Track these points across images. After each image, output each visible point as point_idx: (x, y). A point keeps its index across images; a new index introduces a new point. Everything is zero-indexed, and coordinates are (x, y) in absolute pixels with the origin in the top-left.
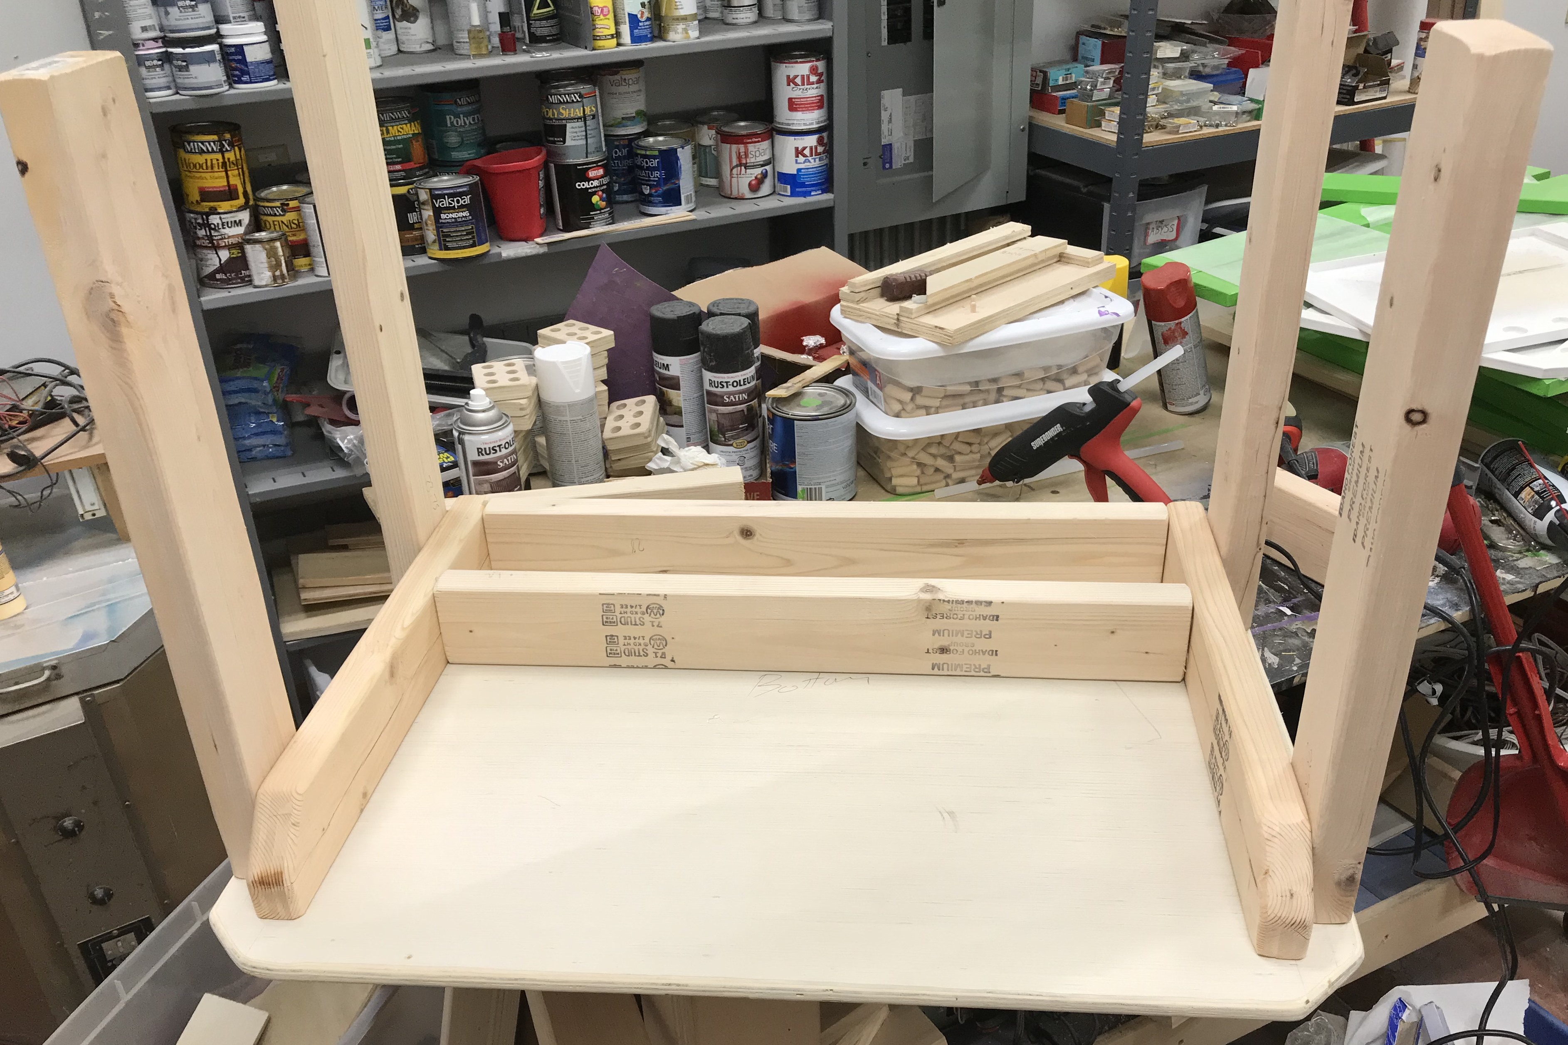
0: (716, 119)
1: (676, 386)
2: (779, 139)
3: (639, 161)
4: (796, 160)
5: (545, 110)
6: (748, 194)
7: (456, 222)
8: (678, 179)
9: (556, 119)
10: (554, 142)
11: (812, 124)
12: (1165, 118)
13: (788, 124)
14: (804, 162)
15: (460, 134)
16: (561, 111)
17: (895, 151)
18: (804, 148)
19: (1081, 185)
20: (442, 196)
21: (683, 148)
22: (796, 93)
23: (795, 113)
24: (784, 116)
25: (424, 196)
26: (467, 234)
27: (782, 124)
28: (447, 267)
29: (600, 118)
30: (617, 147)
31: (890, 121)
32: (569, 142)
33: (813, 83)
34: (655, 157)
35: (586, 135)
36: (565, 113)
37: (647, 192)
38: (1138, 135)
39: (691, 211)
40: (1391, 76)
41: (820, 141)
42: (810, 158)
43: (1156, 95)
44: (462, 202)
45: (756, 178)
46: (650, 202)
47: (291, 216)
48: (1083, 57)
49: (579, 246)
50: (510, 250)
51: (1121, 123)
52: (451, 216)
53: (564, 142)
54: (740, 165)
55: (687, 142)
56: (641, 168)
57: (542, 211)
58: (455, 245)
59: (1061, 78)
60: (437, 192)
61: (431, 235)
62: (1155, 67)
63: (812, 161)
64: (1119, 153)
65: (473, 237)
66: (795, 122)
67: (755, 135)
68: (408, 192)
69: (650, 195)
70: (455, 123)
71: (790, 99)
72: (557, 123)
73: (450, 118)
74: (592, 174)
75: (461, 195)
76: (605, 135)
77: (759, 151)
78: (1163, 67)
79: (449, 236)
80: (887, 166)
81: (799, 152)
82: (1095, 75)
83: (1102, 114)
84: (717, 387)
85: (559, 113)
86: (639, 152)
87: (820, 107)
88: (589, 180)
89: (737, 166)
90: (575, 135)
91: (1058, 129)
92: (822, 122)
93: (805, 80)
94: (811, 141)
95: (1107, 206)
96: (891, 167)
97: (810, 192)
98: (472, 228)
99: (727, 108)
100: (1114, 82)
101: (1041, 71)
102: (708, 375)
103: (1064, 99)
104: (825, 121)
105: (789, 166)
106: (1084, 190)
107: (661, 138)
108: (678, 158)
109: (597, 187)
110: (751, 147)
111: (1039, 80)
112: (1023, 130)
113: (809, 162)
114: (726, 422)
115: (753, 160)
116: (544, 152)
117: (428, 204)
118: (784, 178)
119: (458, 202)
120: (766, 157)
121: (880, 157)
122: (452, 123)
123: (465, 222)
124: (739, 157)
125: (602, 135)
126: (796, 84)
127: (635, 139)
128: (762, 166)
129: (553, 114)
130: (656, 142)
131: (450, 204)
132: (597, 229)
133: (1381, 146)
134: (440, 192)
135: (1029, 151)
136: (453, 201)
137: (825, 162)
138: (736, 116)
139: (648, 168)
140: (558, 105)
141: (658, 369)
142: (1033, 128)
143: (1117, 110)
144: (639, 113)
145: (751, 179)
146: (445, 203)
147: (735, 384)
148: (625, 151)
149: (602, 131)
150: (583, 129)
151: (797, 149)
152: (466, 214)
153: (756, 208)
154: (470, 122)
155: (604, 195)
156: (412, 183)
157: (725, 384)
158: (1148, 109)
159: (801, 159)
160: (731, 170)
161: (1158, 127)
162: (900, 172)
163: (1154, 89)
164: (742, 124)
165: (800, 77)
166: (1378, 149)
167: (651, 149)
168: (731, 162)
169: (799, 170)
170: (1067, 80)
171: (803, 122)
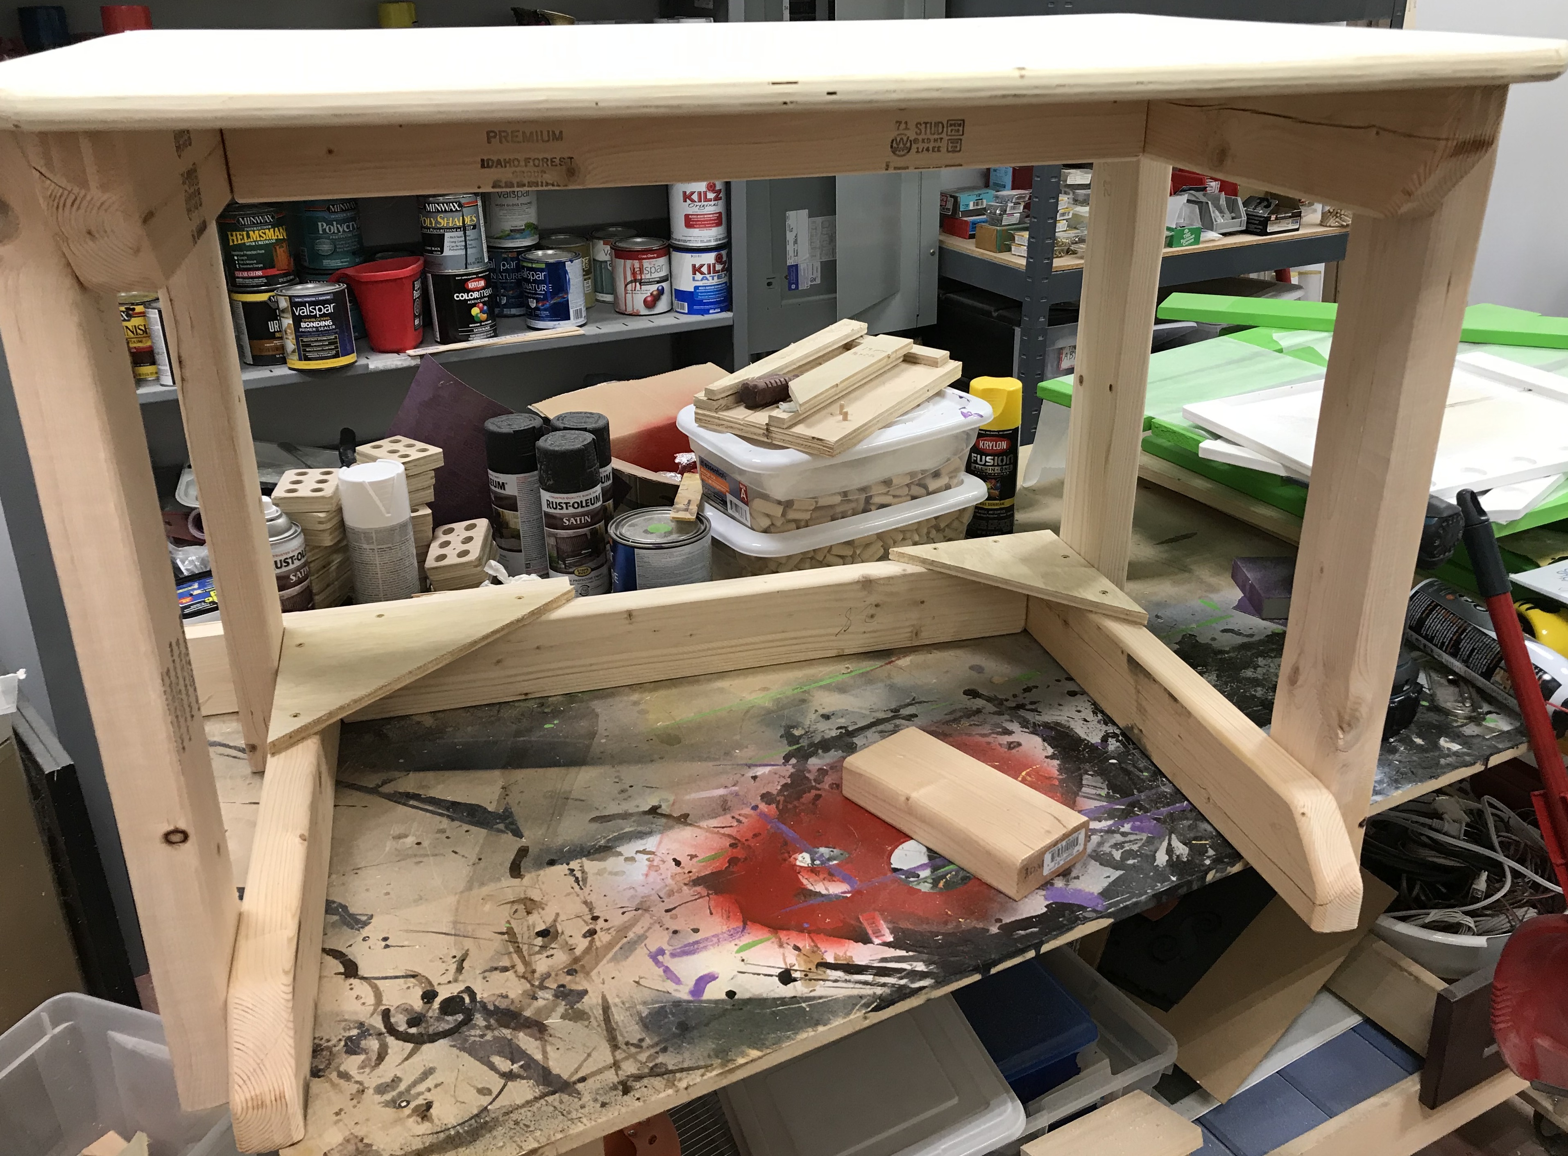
0: (613, 235)
1: (514, 508)
2: (676, 255)
3: (525, 274)
4: (694, 278)
5: (422, 219)
6: (643, 311)
7: (318, 331)
8: (567, 293)
9: (434, 229)
10: (432, 252)
11: (710, 241)
12: (1076, 243)
13: (685, 241)
14: (702, 280)
15: (333, 242)
16: (439, 219)
17: (801, 273)
18: (702, 266)
19: (992, 309)
20: (303, 304)
21: (572, 261)
22: (692, 209)
23: (692, 230)
24: (681, 233)
25: (283, 303)
26: (330, 344)
27: (679, 241)
28: (308, 379)
29: (483, 229)
30: (505, 259)
31: (796, 242)
32: (447, 252)
33: (710, 200)
34: (542, 270)
35: (466, 246)
36: (443, 223)
37: (533, 305)
38: (1048, 259)
39: (581, 326)
40: (1303, 209)
41: (719, 259)
42: (708, 276)
43: (1067, 221)
44: (324, 311)
45: (652, 294)
46: (537, 316)
47: (136, 322)
48: (996, 184)
49: (456, 359)
50: (379, 362)
51: (1030, 246)
52: (311, 324)
53: (442, 252)
54: (635, 281)
55: (577, 256)
56: (528, 281)
57: (417, 322)
58: (315, 355)
59: (971, 204)
60: (297, 300)
61: (290, 345)
62: (1066, 193)
63: (710, 279)
64: (1029, 277)
65: (336, 347)
66: (692, 239)
67: (650, 251)
68: (270, 299)
69: (537, 308)
70: (327, 230)
71: (687, 216)
72: (435, 232)
73: (322, 226)
74: (471, 285)
75: (324, 303)
76: (488, 247)
77: (655, 267)
78: (1074, 193)
79: (309, 346)
80: (793, 287)
81: (696, 270)
82: (1004, 201)
83: (1012, 239)
84: (556, 508)
85: (437, 222)
86: (525, 264)
87: (719, 224)
88: (468, 291)
89: (631, 282)
90: (453, 244)
91: (969, 253)
92: (720, 239)
93: (702, 197)
94: (709, 258)
95: (1018, 331)
96: (797, 287)
97: (709, 310)
98: (336, 338)
99: (626, 225)
100: (1025, 208)
101: (951, 196)
102: (546, 496)
103: (974, 223)
104: (723, 239)
105: (686, 283)
106: (995, 314)
107: (550, 252)
108: (566, 272)
109: (477, 299)
110: (646, 263)
111: (950, 205)
112: (933, 254)
113: (707, 279)
114: (566, 548)
115: (648, 276)
116: (421, 262)
117: (288, 312)
118: (681, 295)
119: (320, 310)
120: (663, 274)
121: (786, 277)
122: (324, 230)
123: (327, 332)
124: (634, 273)
125: (485, 246)
126: (693, 201)
127: (523, 252)
128: (658, 282)
129: (431, 223)
130: (545, 255)
131: (311, 312)
132: (477, 342)
133: (1297, 278)
134: (300, 300)
135: (939, 275)
136: (315, 309)
137: (723, 280)
138: (635, 232)
139: (535, 281)
140: (435, 214)
141: (493, 488)
142: (943, 253)
143: (1026, 234)
144: (529, 226)
145: (645, 296)
146: (306, 311)
147: (576, 505)
148: (513, 264)
149: (484, 241)
150: (463, 239)
151: (694, 266)
152: (329, 323)
153: (650, 325)
154: (344, 231)
155: (485, 308)
156: (272, 291)
157: (564, 506)
158: (1057, 234)
159: (699, 276)
160: (626, 286)
161: (1070, 252)
162: (806, 293)
163: (1063, 214)
164: (639, 240)
165: (696, 195)
166: (1294, 280)
167: (538, 262)
168: (625, 278)
169: (696, 288)
170: (977, 205)
171: (699, 239)
